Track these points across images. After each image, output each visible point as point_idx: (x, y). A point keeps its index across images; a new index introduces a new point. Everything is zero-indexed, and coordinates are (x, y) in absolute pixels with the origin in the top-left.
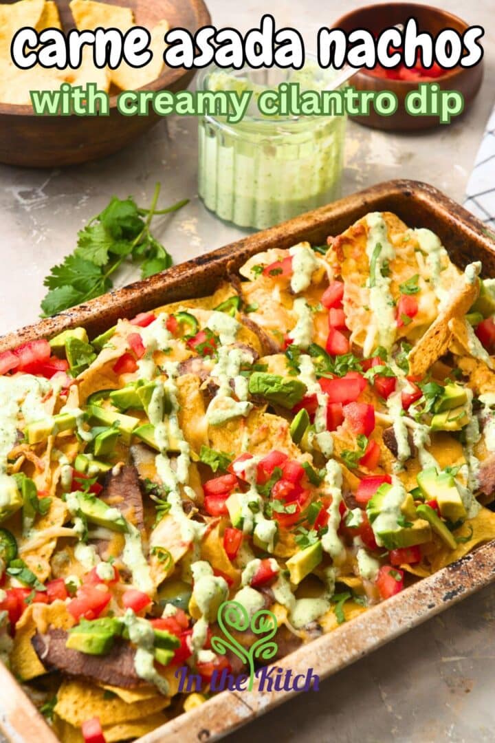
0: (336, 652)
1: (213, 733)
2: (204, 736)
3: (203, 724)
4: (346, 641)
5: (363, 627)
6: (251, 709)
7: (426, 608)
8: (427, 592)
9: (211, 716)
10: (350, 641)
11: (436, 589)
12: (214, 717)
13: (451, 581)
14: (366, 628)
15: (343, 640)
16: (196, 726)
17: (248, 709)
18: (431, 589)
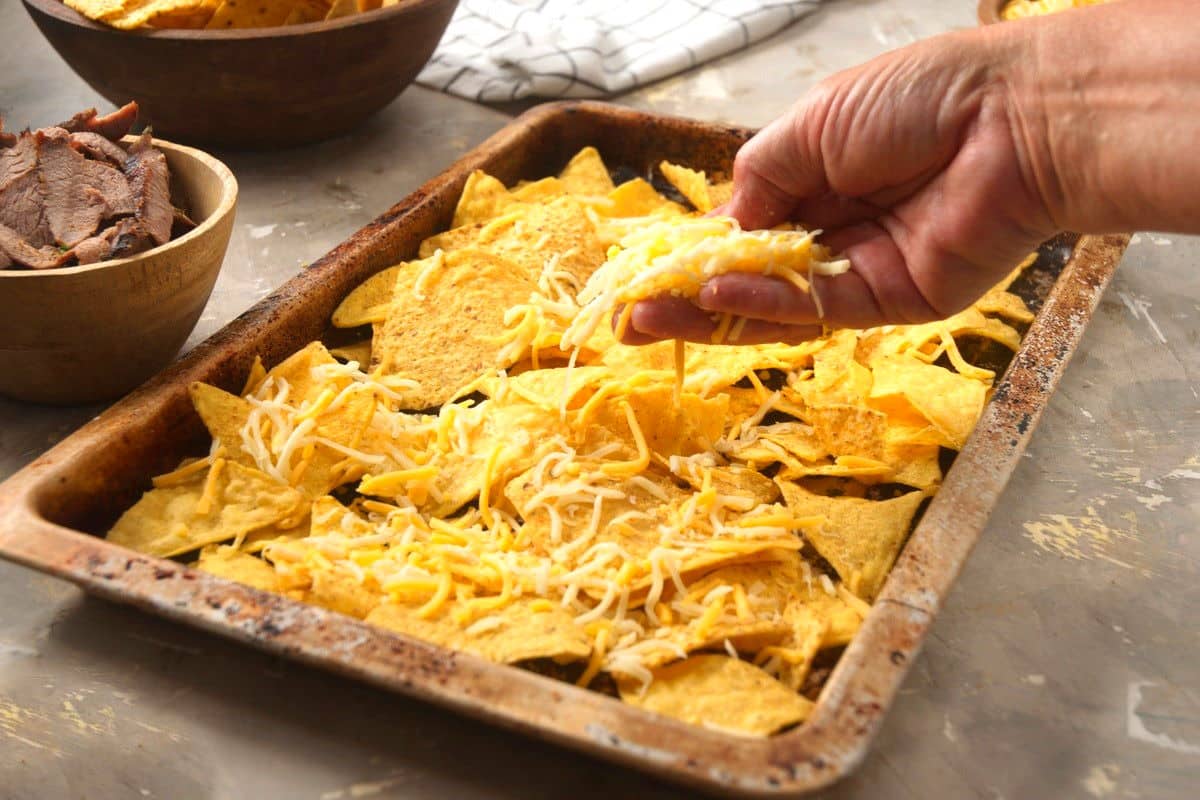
0: (961, 520)
1: (906, 652)
2: (899, 659)
3: (886, 646)
4: (961, 505)
5: (966, 486)
6: (924, 611)
7: (1010, 447)
8: (997, 430)
9: (887, 633)
10: (965, 504)
11: (1004, 425)
12: (892, 632)
13: (1011, 412)
14: (969, 485)
15: (957, 504)
16: (881, 650)
17: (921, 613)
18: (1000, 426)
